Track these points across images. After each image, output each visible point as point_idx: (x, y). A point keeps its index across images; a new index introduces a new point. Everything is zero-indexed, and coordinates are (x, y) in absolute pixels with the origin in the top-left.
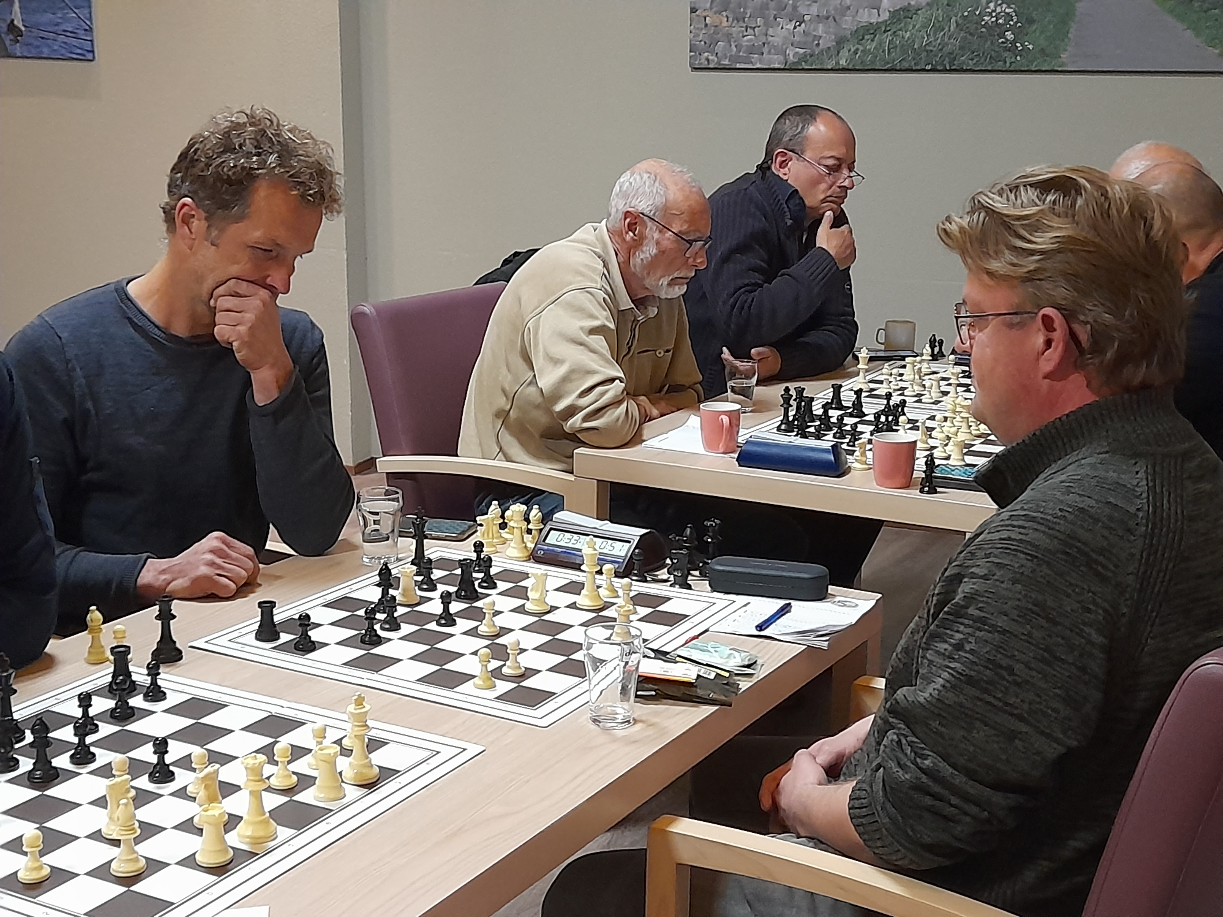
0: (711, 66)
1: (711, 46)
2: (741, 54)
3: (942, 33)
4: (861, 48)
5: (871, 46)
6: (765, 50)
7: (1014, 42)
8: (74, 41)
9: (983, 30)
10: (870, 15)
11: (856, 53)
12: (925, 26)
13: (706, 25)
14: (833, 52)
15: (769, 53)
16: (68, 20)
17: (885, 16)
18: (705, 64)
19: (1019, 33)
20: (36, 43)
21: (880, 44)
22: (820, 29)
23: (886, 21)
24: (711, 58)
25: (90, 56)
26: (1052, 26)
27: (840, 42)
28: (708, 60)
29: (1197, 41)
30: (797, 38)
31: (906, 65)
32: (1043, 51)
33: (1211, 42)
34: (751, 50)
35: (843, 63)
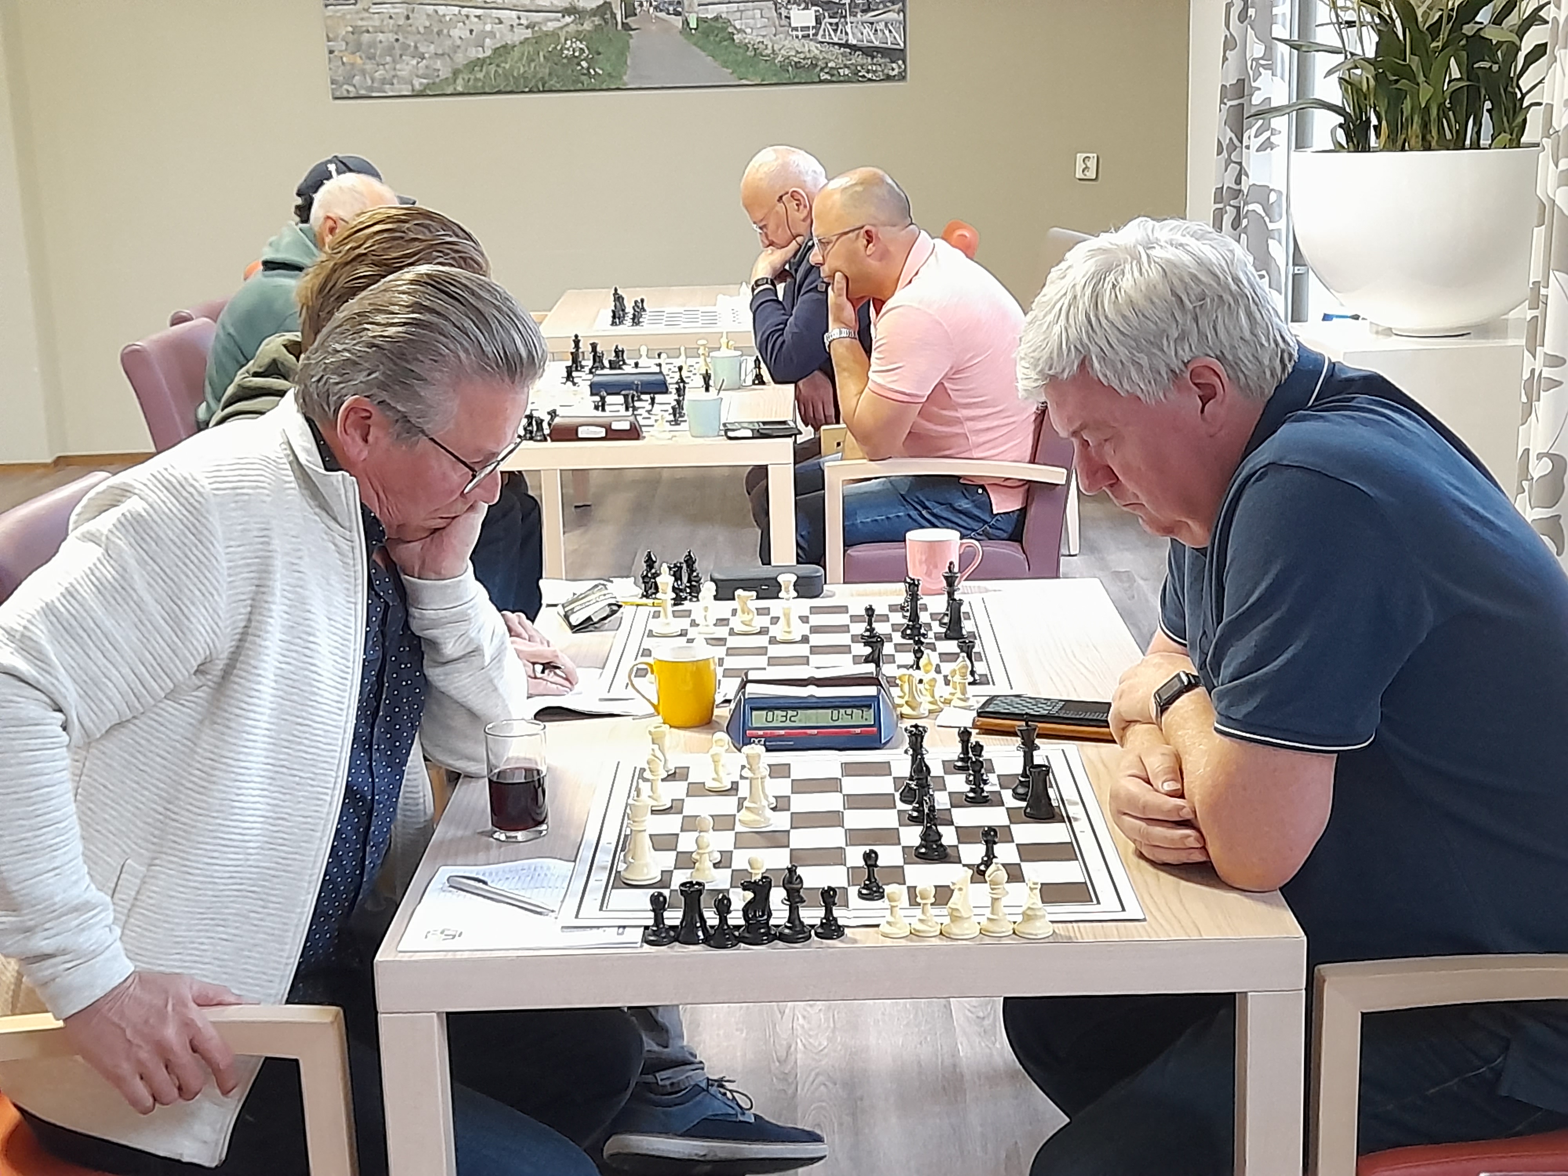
0: (351, 95)
1: (349, 80)
2: (375, 85)
3: (533, 65)
4: (472, 77)
5: (480, 75)
6: (395, 81)
7: (588, 69)
9: (565, 61)
10: (477, 52)
11: (469, 80)
12: (521, 59)
13: (343, 63)
14: (451, 81)
15: (399, 83)
17: (489, 53)
18: (345, 94)
19: (591, 62)
21: (488, 73)
22: (439, 64)
23: (489, 57)
24: (351, 89)
26: (613, 57)
27: (456, 73)
28: (348, 91)
29: (716, 64)
30: (421, 72)
31: (509, 89)
32: (609, 75)
33: (725, 64)
34: (383, 81)
35: (460, 89)
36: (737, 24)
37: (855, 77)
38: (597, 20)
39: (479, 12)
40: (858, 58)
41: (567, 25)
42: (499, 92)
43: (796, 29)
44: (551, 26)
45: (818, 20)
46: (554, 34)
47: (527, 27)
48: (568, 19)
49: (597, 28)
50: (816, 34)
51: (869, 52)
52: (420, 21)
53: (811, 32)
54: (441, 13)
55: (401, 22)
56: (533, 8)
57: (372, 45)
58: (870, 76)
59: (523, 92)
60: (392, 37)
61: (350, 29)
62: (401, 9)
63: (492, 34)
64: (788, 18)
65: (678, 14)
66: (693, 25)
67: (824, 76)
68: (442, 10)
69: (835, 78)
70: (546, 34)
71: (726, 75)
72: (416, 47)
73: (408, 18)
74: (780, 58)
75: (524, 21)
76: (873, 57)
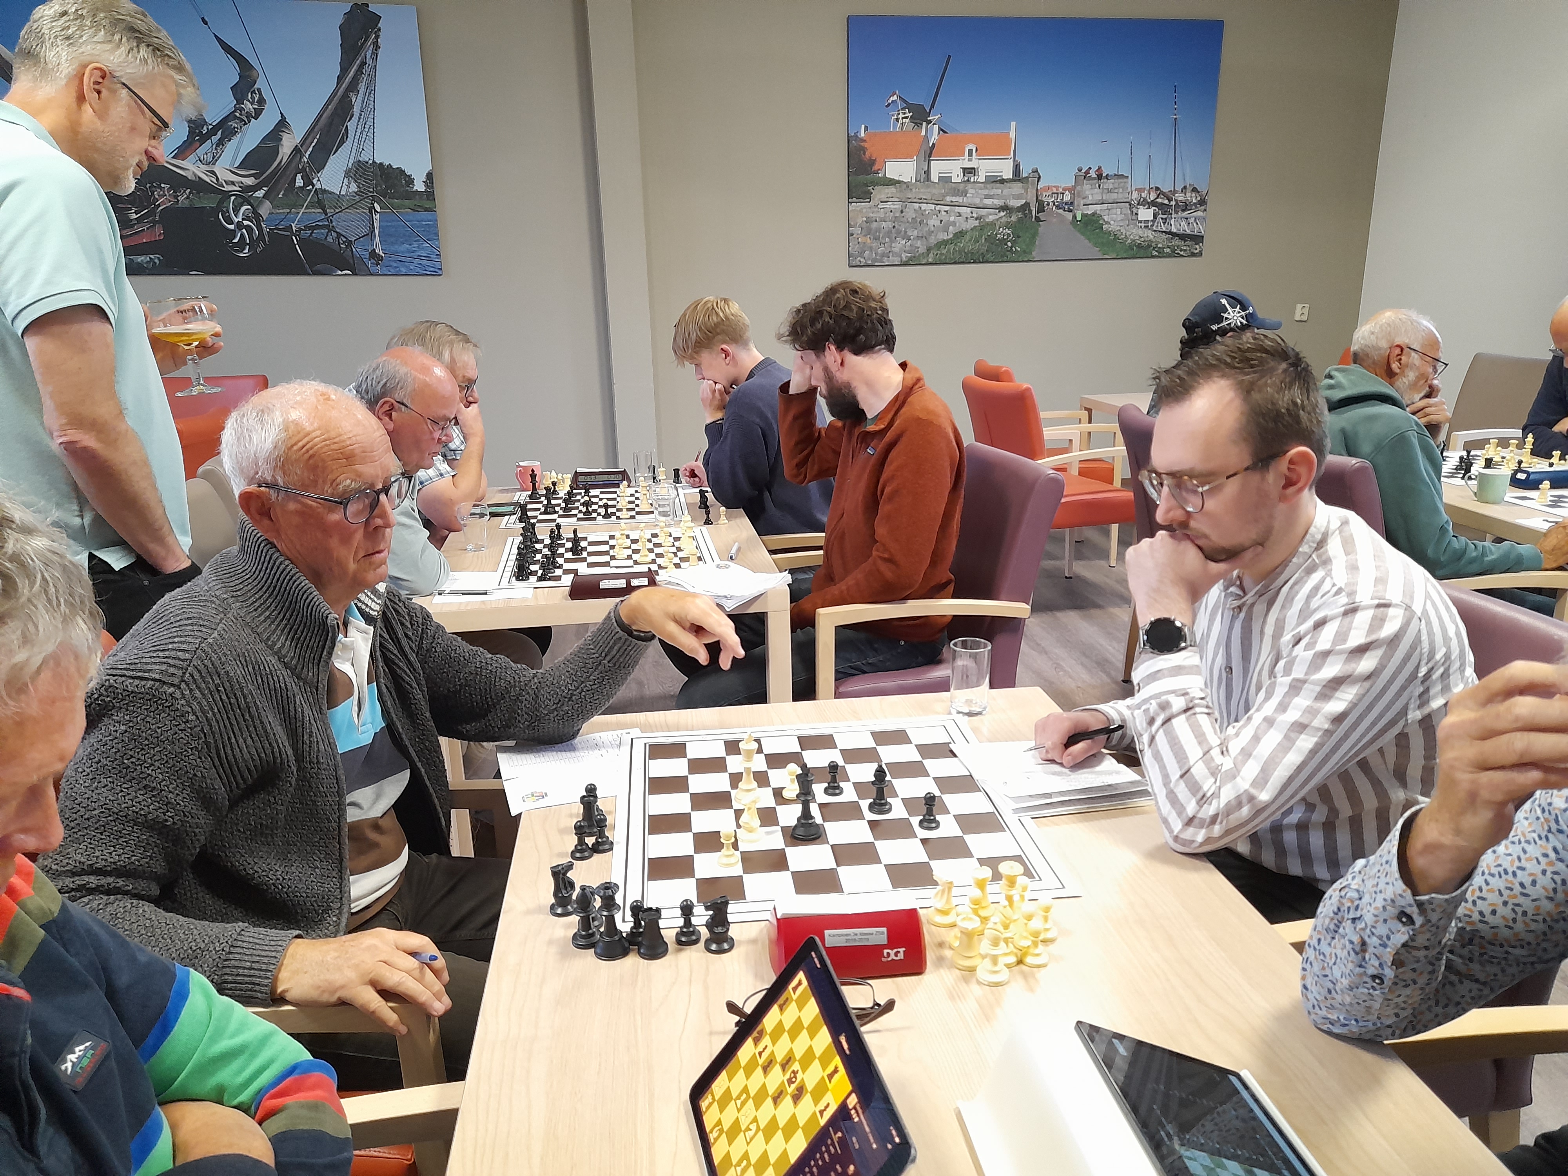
0: (862, 263)
1: (861, 254)
2: (878, 256)
3: (978, 244)
4: (938, 253)
5: (944, 251)
6: (891, 255)
7: (1011, 247)
8: (429, 263)
9: (997, 241)
10: (943, 235)
11: (936, 255)
12: (970, 240)
13: (859, 242)
14: (925, 255)
15: (893, 256)
16: (423, 248)
17: (951, 236)
18: (858, 263)
19: (1014, 243)
20: (395, 265)
21: (949, 250)
22: (919, 243)
23: (951, 239)
24: (862, 260)
25: (440, 272)
26: (1028, 240)
27: (929, 250)
28: (860, 260)
29: (1090, 245)
30: (907, 248)
31: (961, 260)
32: (1025, 252)
33: (1096, 245)
34: (883, 255)
35: (930, 260)
36: (1106, 218)
37: (1173, 254)
38: (1020, 215)
39: (947, 208)
40: (1176, 242)
41: (1001, 217)
42: (955, 263)
43: (1141, 222)
44: (991, 218)
45: (1155, 216)
46: (993, 224)
47: (976, 219)
48: (1002, 214)
49: (1020, 220)
50: (1152, 226)
51: (1183, 237)
52: (910, 214)
53: (1150, 224)
54: (923, 208)
55: (897, 215)
56: (981, 206)
57: (878, 230)
58: (1182, 253)
59: (970, 263)
60: (890, 225)
61: (865, 219)
62: (898, 206)
63: (954, 224)
64: (1137, 214)
65: (1070, 211)
66: (1079, 218)
67: (1155, 253)
68: (924, 206)
69: (1161, 255)
70: (988, 224)
71: (1096, 252)
72: (906, 232)
73: (902, 212)
74: (1129, 241)
75: (974, 215)
76: (1185, 241)
